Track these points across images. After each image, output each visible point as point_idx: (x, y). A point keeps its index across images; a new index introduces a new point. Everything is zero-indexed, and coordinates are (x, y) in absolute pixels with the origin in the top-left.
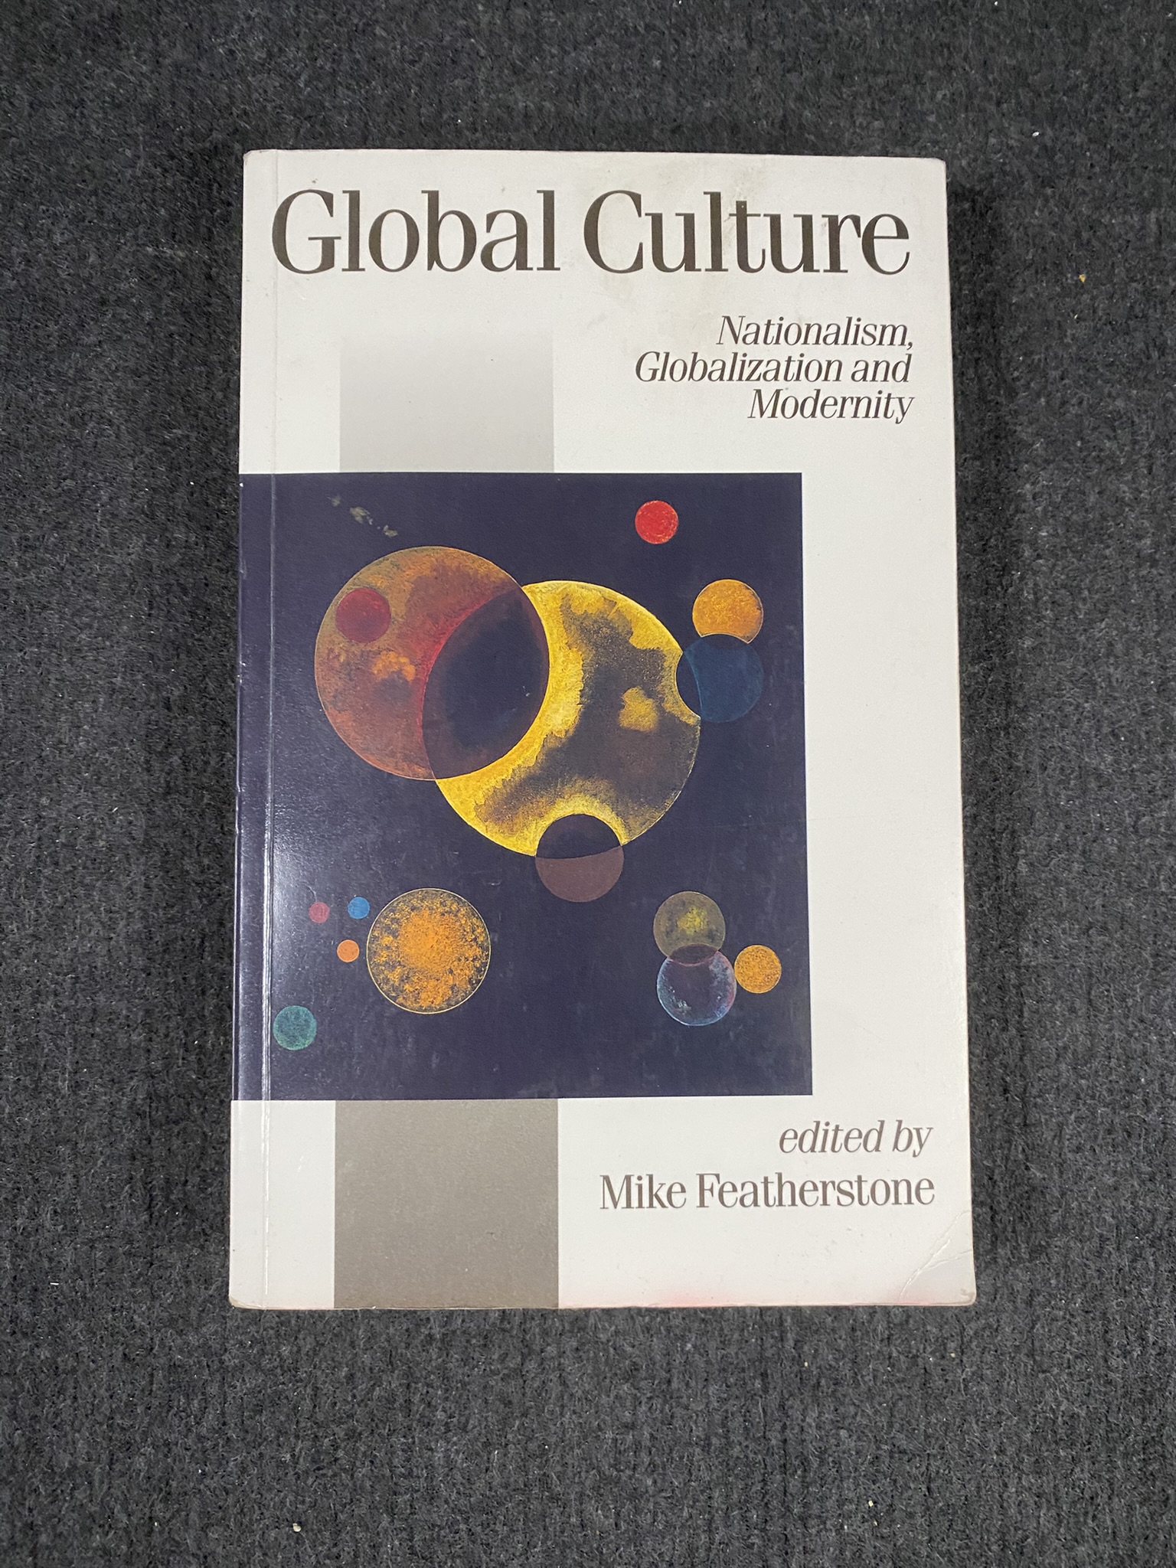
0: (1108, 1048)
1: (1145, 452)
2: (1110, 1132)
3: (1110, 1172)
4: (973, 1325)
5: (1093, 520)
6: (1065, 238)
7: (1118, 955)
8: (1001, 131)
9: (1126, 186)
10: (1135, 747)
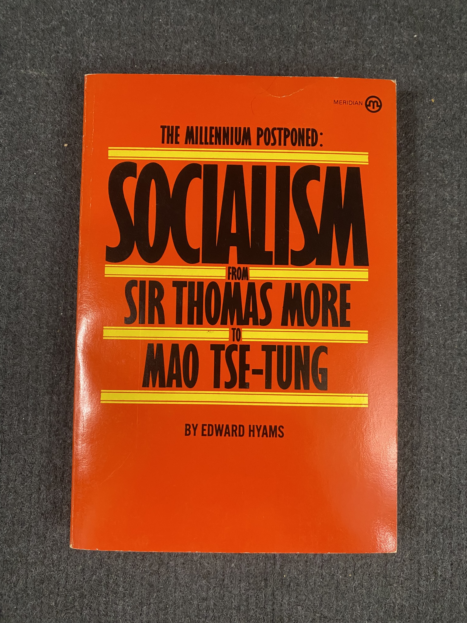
0: (427, 443)
1: (457, 179)
2: (426, 480)
3: (425, 498)
4: (360, 562)
5: (432, 208)
6: (426, 82)
7: (434, 401)
8: (400, 34)
9: (454, 61)
10: (446, 309)
